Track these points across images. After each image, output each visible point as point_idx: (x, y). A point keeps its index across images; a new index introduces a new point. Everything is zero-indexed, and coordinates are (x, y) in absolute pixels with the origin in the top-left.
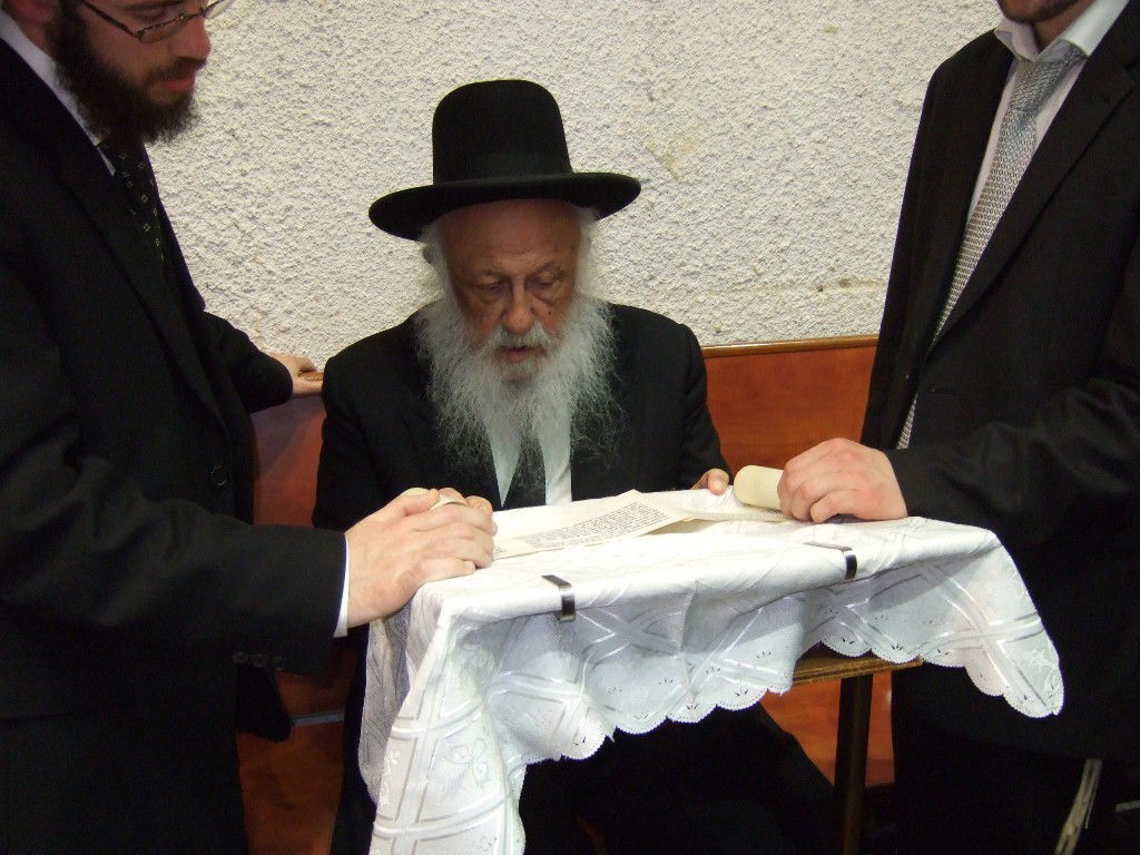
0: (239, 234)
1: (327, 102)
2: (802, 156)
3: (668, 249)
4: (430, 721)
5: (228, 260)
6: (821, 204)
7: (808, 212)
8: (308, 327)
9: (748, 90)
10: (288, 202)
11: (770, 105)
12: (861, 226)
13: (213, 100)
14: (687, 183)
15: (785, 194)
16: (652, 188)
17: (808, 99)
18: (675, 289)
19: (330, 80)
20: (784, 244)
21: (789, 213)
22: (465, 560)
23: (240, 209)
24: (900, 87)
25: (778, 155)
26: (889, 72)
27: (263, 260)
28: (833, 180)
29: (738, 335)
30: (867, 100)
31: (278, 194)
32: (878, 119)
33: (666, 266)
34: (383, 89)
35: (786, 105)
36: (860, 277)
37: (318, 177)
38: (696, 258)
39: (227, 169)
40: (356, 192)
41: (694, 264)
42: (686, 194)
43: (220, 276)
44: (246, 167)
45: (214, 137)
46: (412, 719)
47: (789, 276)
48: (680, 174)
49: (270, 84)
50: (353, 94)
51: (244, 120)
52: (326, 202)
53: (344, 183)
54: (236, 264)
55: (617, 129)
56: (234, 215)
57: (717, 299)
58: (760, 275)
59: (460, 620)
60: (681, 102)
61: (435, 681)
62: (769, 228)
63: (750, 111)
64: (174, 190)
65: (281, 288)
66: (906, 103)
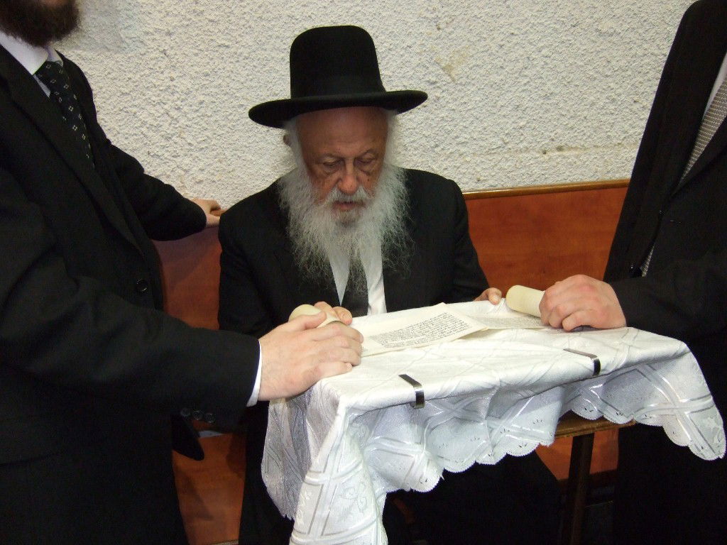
0: (169, 120)
1: (226, 31)
2: (536, 66)
3: (447, 127)
4: (331, 474)
5: (162, 136)
6: (546, 97)
7: (538, 103)
8: (215, 179)
9: (502, 22)
10: (202, 98)
11: (516, 32)
12: (571, 111)
13: (151, 30)
14: (461, 84)
15: (523, 91)
16: (438, 87)
17: (541, 28)
18: (451, 153)
19: (229, 17)
20: (522, 124)
21: (525, 103)
22: (345, 363)
23: (170, 103)
24: (599, 20)
25: (520, 65)
26: (593, 11)
27: (184, 136)
28: (554, 81)
29: (491, 182)
30: (578, 29)
31: (194, 93)
32: (585, 41)
33: (446, 138)
34: (264, 23)
35: (526, 32)
36: (570, 144)
37: (220, 81)
38: (465, 133)
39: (162, 77)
40: (245, 91)
41: (464, 137)
42: (459, 91)
43: (157, 147)
44: (174, 75)
45: (152, 55)
46: (320, 472)
47: (525, 144)
48: (456, 78)
49: (190, 20)
50: (244, 26)
51: (173, 44)
52: (226, 98)
53: (238, 85)
54: (168, 139)
55: (416, 49)
56: (166, 107)
57: (478, 159)
58: (506, 144)
59: (351, 409)
60: (459, 30)
61: (336, 449)
62: (513, 113)
63: (502, 36)
64: (127, 91)
65: (197, 154)
66: (604, 30)
